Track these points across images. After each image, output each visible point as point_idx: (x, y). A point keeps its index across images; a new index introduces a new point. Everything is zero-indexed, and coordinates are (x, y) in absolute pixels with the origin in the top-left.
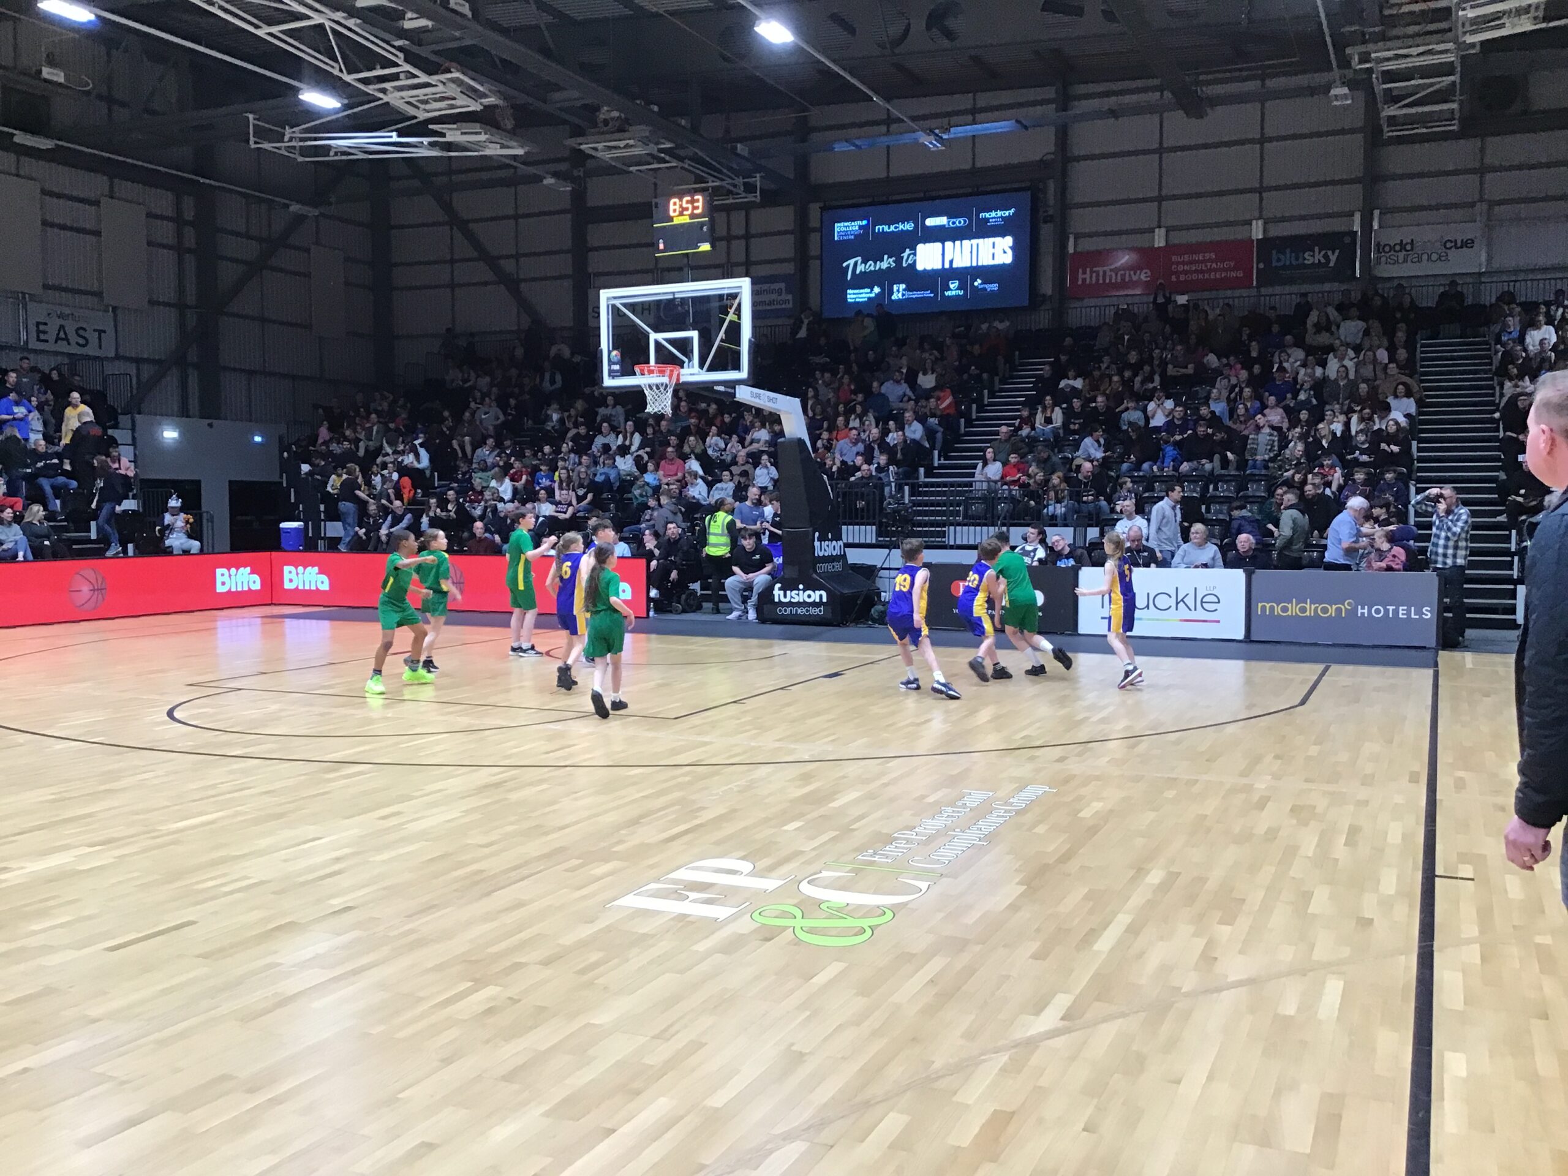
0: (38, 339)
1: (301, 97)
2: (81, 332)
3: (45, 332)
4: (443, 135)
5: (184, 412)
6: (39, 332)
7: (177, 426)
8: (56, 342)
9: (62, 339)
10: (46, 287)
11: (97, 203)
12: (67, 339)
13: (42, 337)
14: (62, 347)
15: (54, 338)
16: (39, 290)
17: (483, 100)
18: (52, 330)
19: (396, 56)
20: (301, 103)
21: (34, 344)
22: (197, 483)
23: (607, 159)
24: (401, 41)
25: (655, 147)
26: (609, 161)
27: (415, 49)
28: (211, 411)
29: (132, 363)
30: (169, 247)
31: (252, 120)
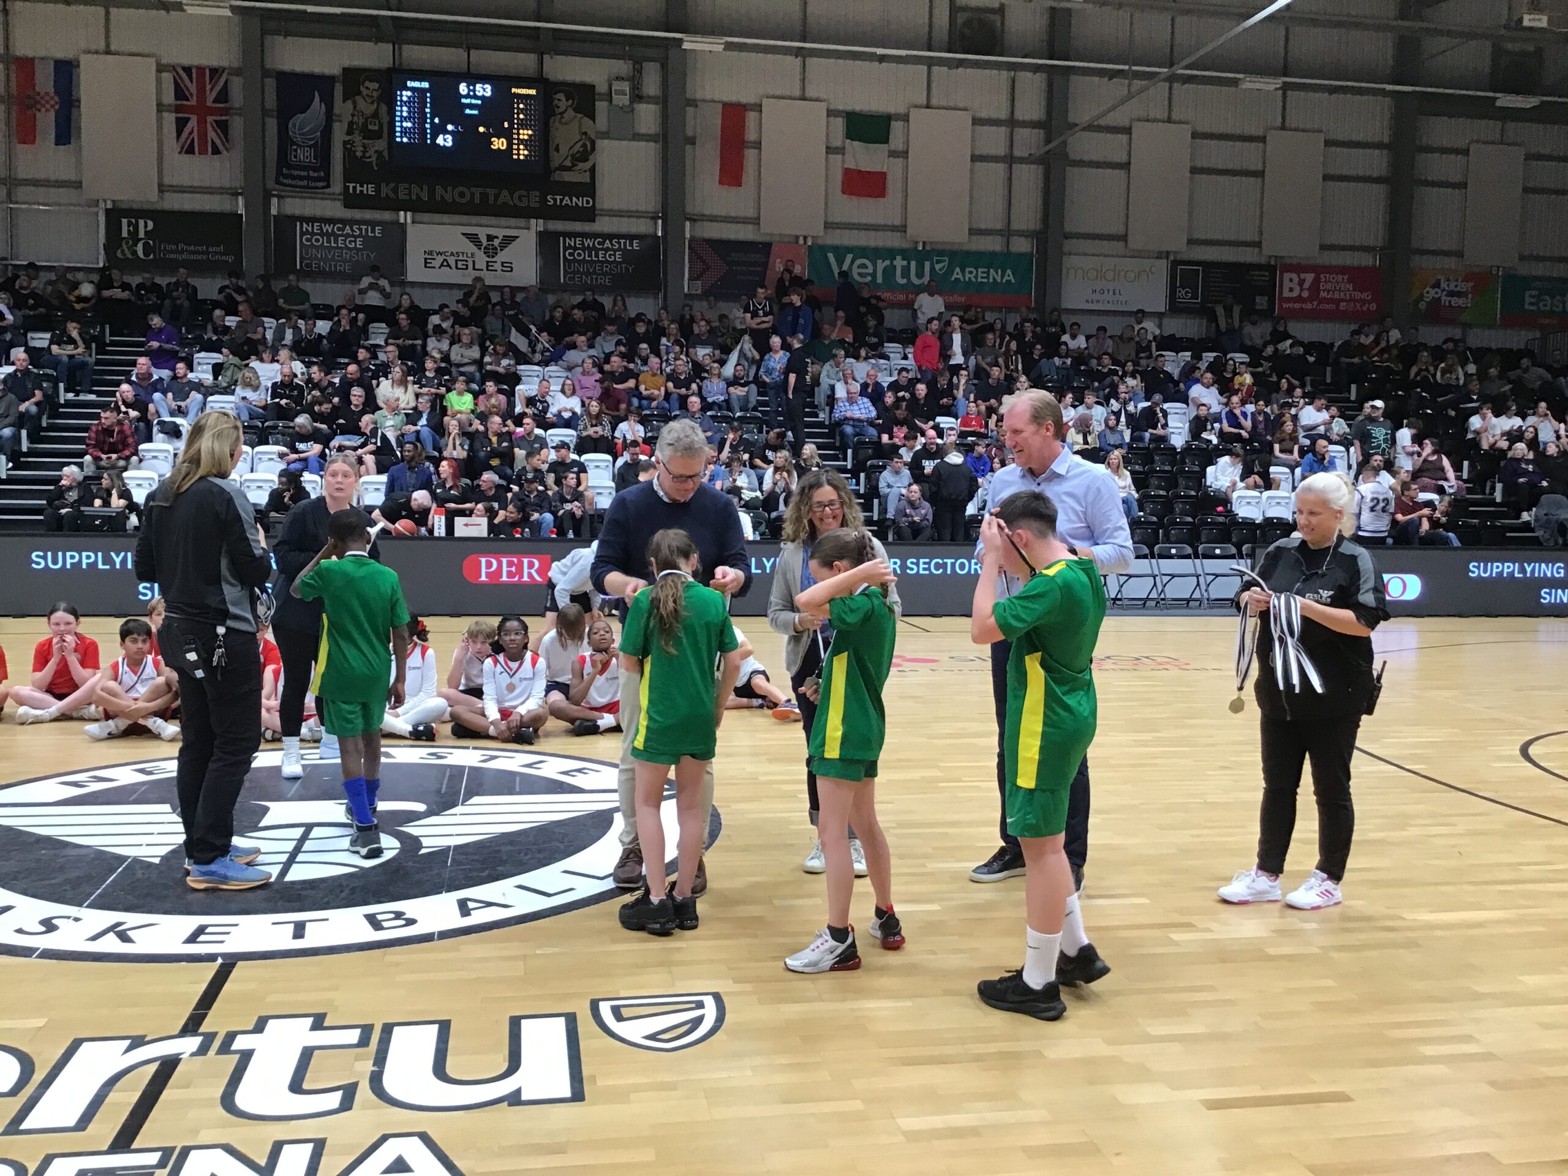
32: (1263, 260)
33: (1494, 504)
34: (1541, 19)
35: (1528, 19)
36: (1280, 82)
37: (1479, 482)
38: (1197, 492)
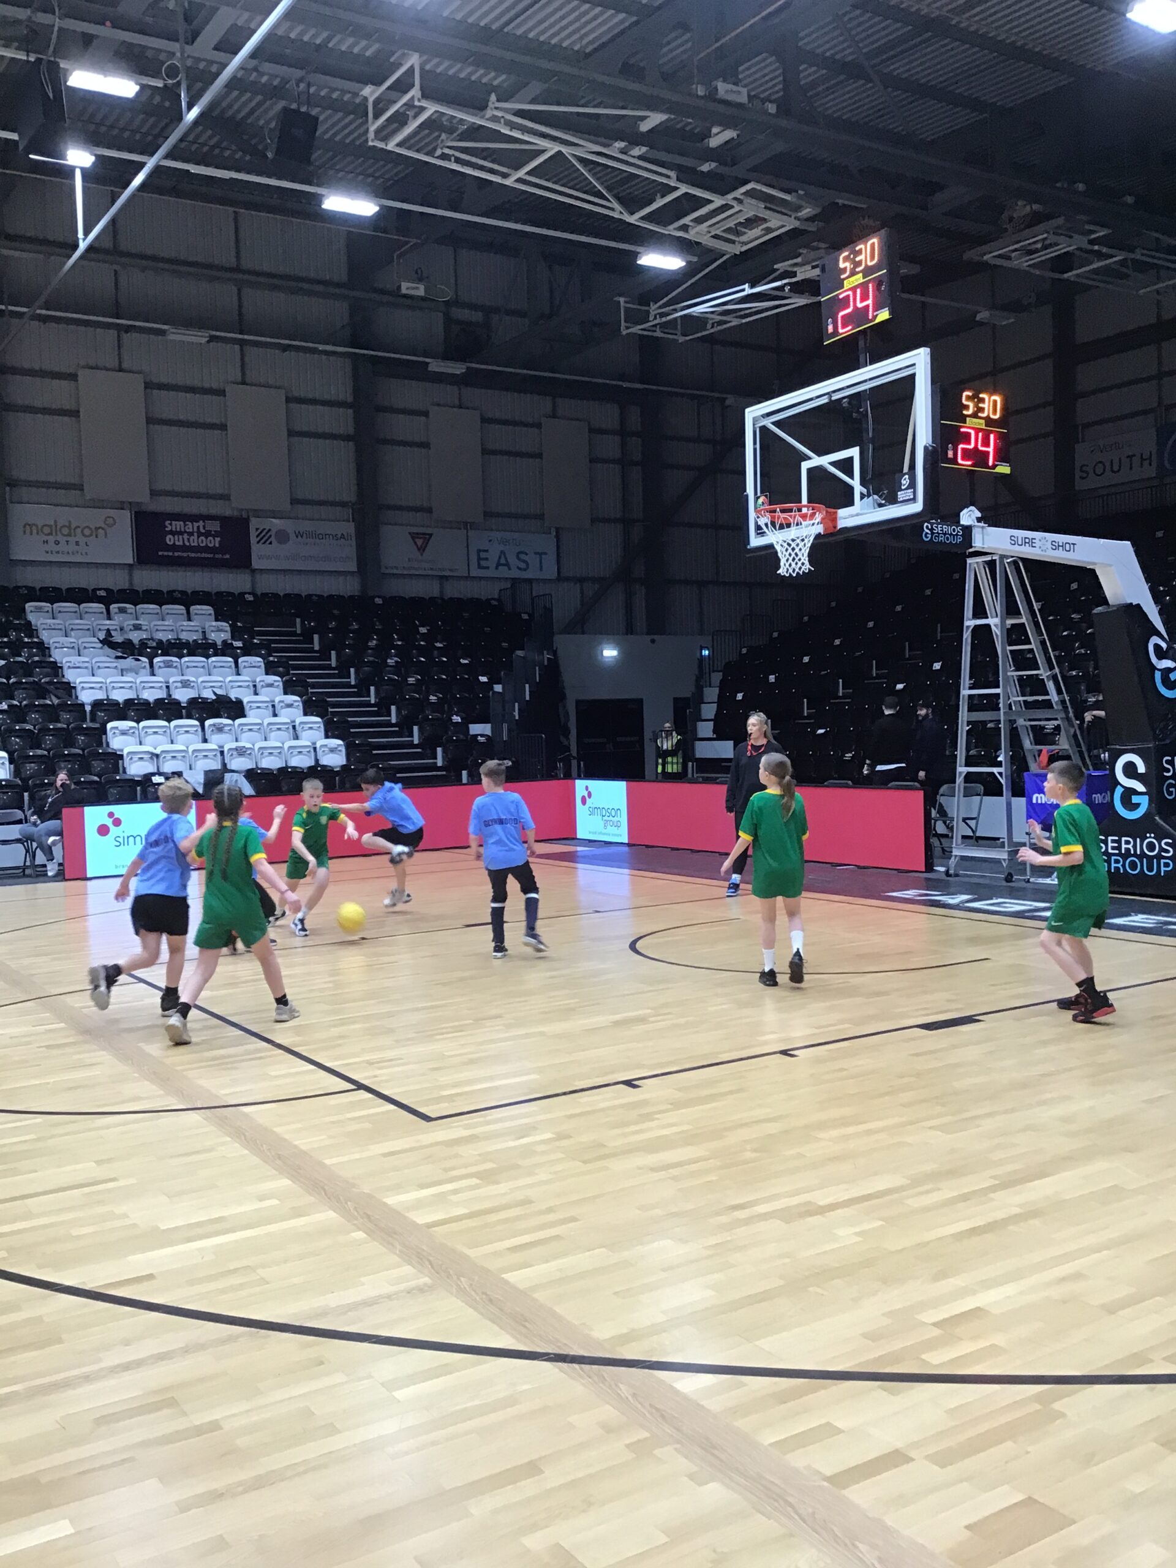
0: (480, 567)
1: (639, 262)
2: (522, 556)
3: (487, 559)
4: (794, 274)
5: (630, 630)
6: (479, 559)
7: (618, 645)
8: (497, 568)
9: (503, 565)
10: (487, 515)
11: (539, 426)
12: (507, 565)
13: (483, 563)
14: (503, 572)
15: (495, 564)
16: (480, 518)
17: (800, 214)
18: (493, 556)
19: (668, 177)
20: (644, 269)
21: (475, 572)
22: (640, 702)
23: (1027, 269)
24: (707, 164)
25: (1085, 239)
26: (1032, 270)
27: (725, 170)
28: (657, 625)
29: (576, 583)
30: (614, 461)
31: (622, 304)
32: (236, 513)
33: (411, 745)
34: (417, 288)
35: (406, 288)
36: (207, 335)
37: (405, 727)
38: (83, 750)
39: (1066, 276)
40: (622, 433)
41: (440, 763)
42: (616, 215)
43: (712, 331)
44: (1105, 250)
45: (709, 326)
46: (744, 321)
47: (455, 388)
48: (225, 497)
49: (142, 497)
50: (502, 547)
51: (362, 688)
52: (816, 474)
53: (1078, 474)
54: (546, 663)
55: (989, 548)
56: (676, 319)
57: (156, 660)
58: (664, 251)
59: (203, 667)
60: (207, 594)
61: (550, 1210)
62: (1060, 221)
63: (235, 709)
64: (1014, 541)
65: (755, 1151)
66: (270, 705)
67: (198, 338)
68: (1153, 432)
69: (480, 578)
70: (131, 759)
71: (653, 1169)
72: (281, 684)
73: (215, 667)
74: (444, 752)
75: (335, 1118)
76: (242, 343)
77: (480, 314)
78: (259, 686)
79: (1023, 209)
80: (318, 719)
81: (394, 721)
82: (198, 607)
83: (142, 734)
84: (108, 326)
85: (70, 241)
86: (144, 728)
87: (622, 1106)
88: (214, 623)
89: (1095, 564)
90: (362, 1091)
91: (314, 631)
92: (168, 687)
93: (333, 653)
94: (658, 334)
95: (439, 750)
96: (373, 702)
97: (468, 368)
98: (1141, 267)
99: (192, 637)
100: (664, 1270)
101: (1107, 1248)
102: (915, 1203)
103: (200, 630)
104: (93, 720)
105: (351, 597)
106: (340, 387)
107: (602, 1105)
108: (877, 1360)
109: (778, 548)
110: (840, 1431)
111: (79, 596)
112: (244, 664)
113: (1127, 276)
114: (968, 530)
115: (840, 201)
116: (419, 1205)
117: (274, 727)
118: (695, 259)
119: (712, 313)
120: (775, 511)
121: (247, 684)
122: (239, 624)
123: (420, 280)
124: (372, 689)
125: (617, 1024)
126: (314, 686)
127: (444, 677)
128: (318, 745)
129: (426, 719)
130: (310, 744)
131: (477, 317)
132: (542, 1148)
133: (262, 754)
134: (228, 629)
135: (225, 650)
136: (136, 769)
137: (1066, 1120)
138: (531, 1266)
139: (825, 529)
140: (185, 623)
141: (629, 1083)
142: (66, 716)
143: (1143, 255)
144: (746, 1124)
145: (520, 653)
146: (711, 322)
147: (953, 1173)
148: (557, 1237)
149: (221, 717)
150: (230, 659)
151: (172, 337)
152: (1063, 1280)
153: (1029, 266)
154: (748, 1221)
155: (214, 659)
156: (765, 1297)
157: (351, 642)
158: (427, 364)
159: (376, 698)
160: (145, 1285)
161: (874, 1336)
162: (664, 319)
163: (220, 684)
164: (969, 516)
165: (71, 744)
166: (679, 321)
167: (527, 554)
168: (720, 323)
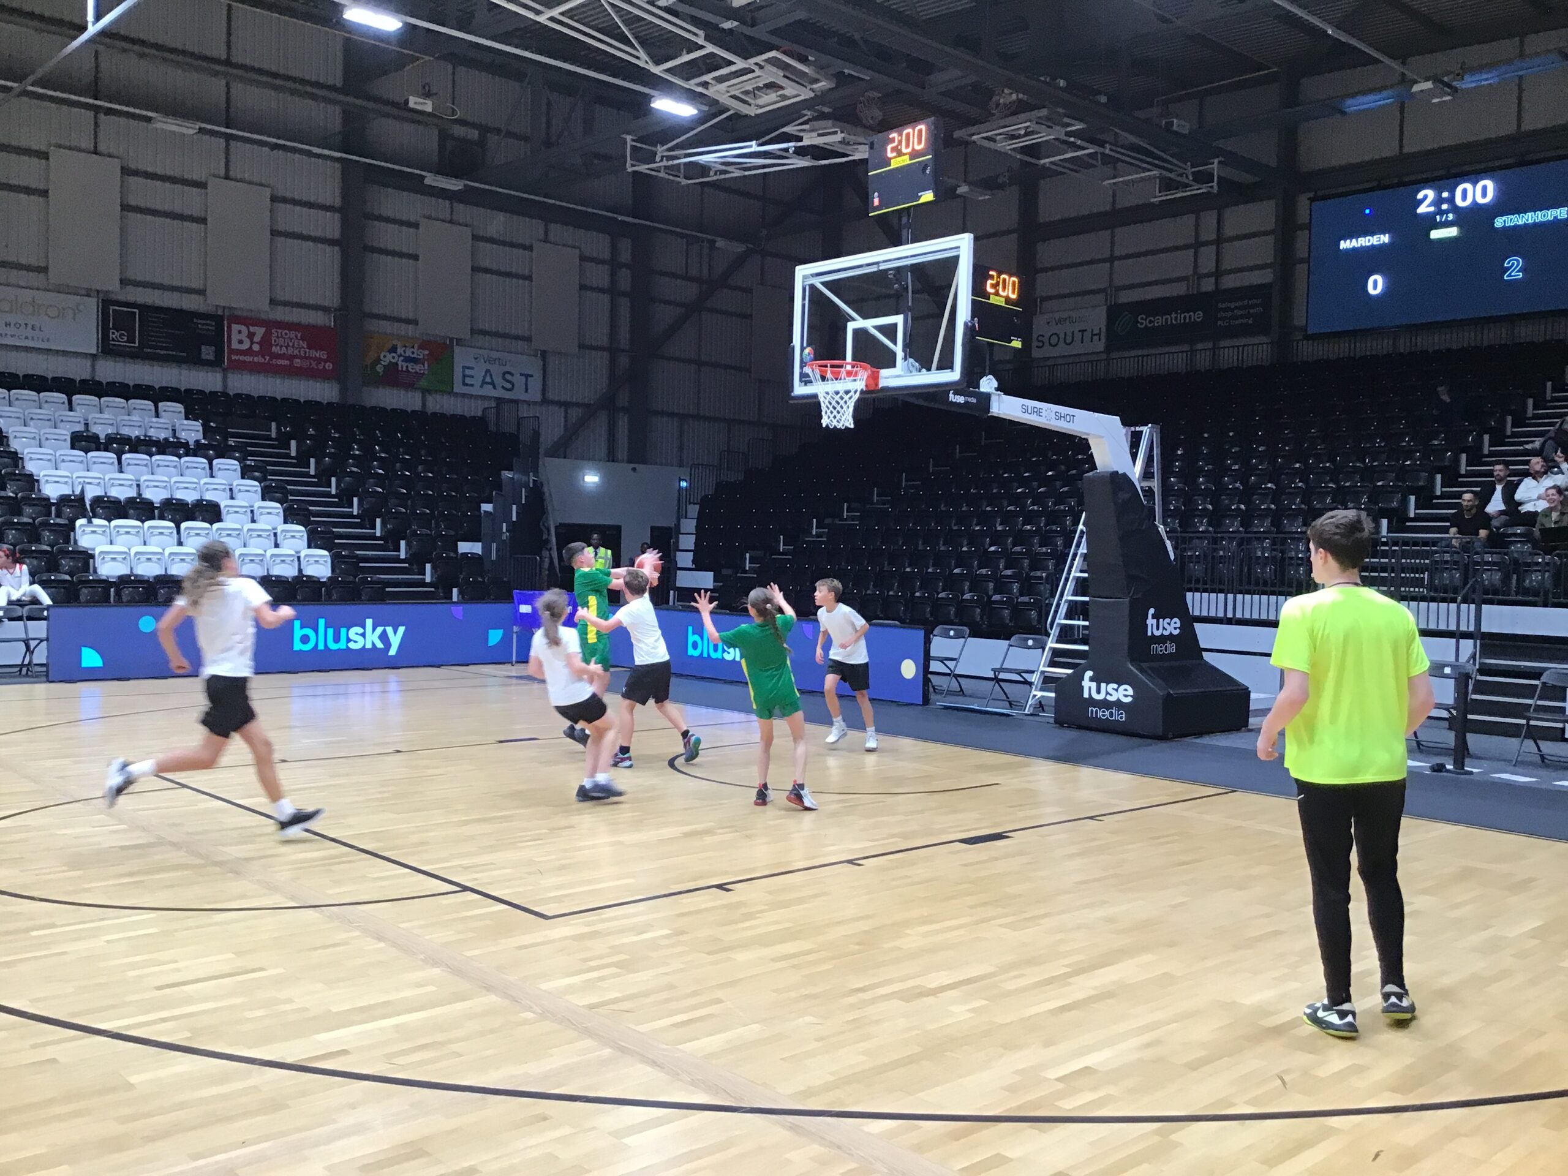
0: (465, 384)
1: (652, 105)
2: (508, 377)
3: (472, 377)
4: (800, 138)
5: (611, 457)
6: (464, 376)
7: (598, 470)
8: (482, 386)
9: (489, 383)
10: (473, 332)
11: (530, 248)
12: (493, 384)
13: (468, 381)
14: (488, 391)
15: (480, 383)
16: (465, 334)
18: (479, 373)
19: (697, 35)
20: (655, 112)
21: (459, 388)
22: (618, 528)
23: (1010, 152)
24: (729, 22)
25: (1063, 131)
26: (1013, 154)
27: (748, 31)
28: (638, 455)
29: (560, 407)
30: (601, 290)
31: (629, 143)
32: (209, 310)
33: (398, 560)
34: (426, 103)
35: (413, 102)
36: (197, 127)
37: (391, 540)
38: (52, 547)
39: (1042, 162)
40: (614, 265)
41: (428, 579)
42: (641, 64)
43: (715, 178)
44: (1079, 142)
45: (712, 173)
46: (747, 173)
47: (447, 202)
48: (201, 292)
49: (112, 285)
50: (489, 367)
51: (344, 498)
52: (860, 333)
53: (1035, 344)
54: (531, 485)
55: (1004, 414)
56: (679, 164)
57: (124, 457)
58: (678, 99)
59: (175, 467)
60: (177, 390)
61: (695, 993)
62: (1044, 112)
63: (210, 512)
64: (1025, 410)
65: (858, 944)
66: (249, 510)
67: (189, 129)
68: (1105, 307)
69: (464, 395)
70: (103, 558)
71: (775, 960)
72: (259, 489)
73: (187, 467)
74: (433, 568)
75: (456, 916)
76: (229, 138)
77: (477, 132)
78: (235, 490)
79: (1010, 96)
80: (302, 528)
81: (378, 534)
82: (169, 403)
83: (114, 533)
84: (86, 106)
85: (77, 21)
86: (116, 527)
87: (723, 906)
88: (186, 422)
89: (1088, 434)
90: (469, 892)
91: (290, 436)
92: (138, 486)
93: (312, 461)
94: (662, 174)
95: (428, 566)
96: (355, 513)
97: (465, 185)
98: (1107, 160)
99: (162, 435)
100: (817, 1040)
101: (1176, 1022)
102: (1010, 986)
103: (170, 428)
104: (58, 515)
105: (330, 404)
106: (329, 190)
107: (703, 906)
108: (1019, 1107)
109: (821, 399)
110: (1011, 1160)
111: (38, 384)
112: (219, 466)
113: (1094, 166)
114: (988, 396)
115: (846, 71)
116: (570, 989)
117: (255, 534)
118: (706, 108)
119: (715, 162)
120: (826, 366)
121: (224, 487)
122: (212, 424)
123: (427, 95)
124: (355, 500)
125: (687, 835)
126: (293, 493)
127: (431, 493)
128: (302, 555)
129: (414, 533)
130: (293, 553)
131: (474, 134)
132: (666, 942)
133: (243, 560)
134: (201, 428)
135: (197, 450)
136: (108, 569)
137: (1110, 920)
138: (698, 1039)
139: (866, 386)
140: (155, 420)
141: (720, 887)
142: (28, 510)
143: (1111, 150)
144: (839, 923)
145: (508, 474)
146: (714, 169)
147: (1030, 962)
148: (710, 1016)
149: (193, 519)
150: (204, 460)
151: (159, 125)
152: (1148, 1045)
153: (1014, 149)
154: (873, 1001)
155: (187, 459)
156: (908, 1061)
157: (333, 450)
158: (423, 177)
159: (359, 509)
160: (342, 1059)
161: (1011, 1089)
162: (670, 163)
163: (195, 485)
164: (988, 384)
165: (38, 540)
166: (682, 167)
167: (512, 375)
168: (726, 172)
